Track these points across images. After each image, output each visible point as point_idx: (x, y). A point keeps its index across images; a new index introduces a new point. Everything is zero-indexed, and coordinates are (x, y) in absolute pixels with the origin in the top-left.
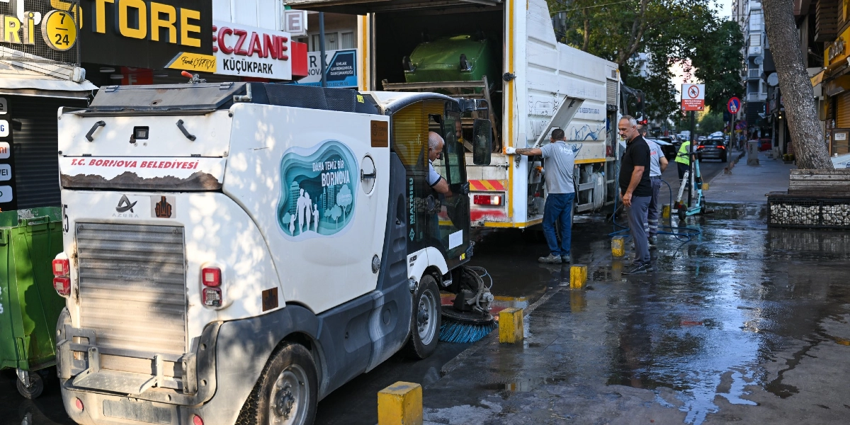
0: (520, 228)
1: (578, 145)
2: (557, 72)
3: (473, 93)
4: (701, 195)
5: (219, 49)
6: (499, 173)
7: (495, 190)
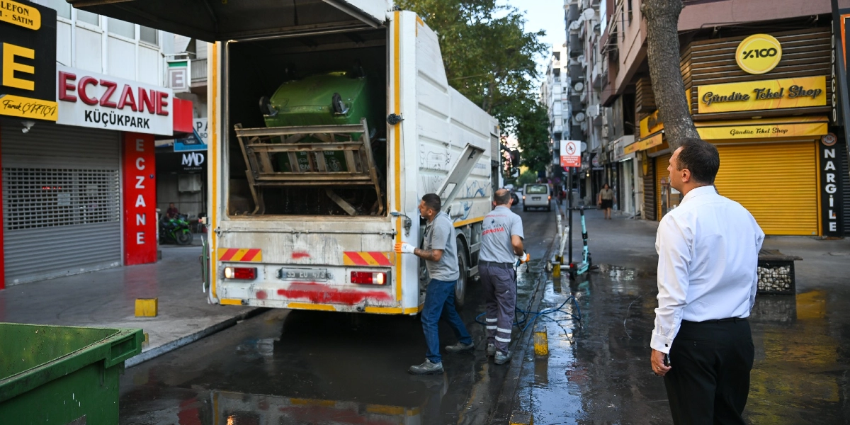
0: (411, 314)
1: (469, 202)
2: (448, 120)
3: (349, 140)
4: (587, 252)
5: (78, 99)
6: (383, 243)
7: (377, 264)
